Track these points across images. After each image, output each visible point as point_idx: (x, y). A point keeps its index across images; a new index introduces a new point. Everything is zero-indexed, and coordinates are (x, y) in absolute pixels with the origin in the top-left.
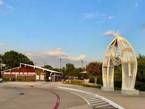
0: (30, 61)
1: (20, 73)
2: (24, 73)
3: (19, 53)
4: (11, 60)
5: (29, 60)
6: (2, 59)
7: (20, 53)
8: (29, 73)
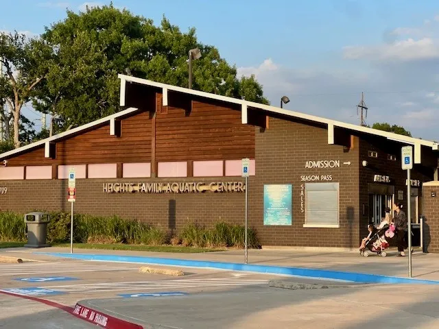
0: (239, 77)
1: (127, 167)
2: (155, 170)
3: (157, 24)
4: (82, 69)
5: (234, 72)
6: (25, 70)
7: (167, 26)
8: (207, 168)
